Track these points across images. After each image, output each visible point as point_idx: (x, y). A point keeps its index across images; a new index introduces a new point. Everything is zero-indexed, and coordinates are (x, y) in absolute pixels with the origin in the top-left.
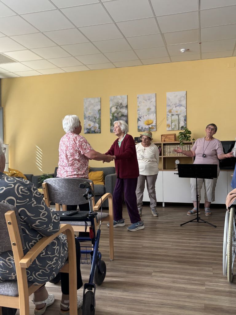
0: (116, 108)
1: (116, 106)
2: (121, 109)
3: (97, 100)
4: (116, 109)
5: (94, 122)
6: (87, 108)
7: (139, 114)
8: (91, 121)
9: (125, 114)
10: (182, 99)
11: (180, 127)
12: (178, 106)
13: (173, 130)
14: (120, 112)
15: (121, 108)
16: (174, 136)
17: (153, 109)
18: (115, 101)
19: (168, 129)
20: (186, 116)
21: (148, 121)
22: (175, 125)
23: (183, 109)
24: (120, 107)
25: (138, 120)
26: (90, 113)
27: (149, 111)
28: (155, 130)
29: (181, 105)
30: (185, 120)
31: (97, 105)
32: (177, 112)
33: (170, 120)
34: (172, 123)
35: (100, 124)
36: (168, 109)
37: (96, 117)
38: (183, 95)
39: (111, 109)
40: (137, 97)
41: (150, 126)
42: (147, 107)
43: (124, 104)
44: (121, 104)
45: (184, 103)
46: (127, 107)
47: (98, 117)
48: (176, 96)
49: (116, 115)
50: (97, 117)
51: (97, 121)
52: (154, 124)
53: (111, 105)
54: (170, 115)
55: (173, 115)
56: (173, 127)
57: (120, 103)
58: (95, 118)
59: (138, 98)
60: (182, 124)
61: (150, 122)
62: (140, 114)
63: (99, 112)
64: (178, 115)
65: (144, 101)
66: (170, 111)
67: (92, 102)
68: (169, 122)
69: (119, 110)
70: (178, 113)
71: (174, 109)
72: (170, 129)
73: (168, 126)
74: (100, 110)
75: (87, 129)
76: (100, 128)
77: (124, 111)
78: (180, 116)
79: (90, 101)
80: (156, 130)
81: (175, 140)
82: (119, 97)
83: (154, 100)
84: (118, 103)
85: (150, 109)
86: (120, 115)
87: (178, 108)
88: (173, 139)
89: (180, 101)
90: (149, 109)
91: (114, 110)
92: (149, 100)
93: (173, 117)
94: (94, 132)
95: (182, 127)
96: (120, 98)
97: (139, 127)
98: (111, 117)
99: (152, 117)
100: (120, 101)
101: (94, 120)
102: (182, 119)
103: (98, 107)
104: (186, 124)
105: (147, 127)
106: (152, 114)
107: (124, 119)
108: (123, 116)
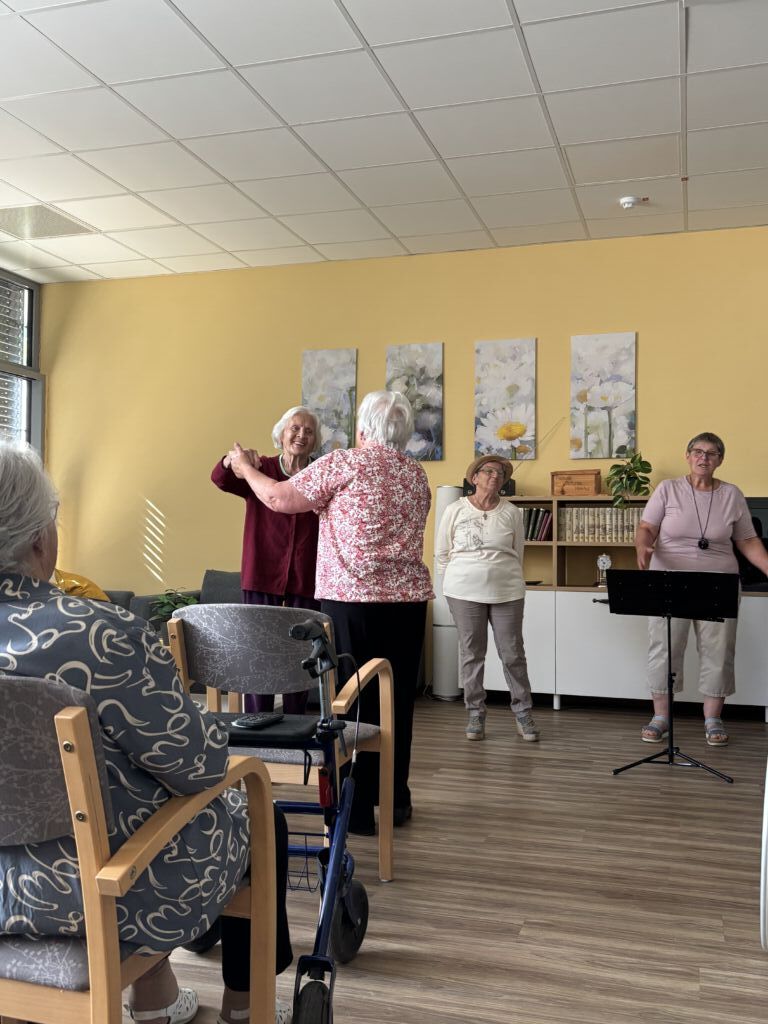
0: (407, 384)
1: (405, 378)
2: (423, 387)
3: (345, 357)
4: (406, 388)
5: (334, 427)
6: (311, 382)
7: (481, 405)
9: (435, 403)
10: (622, 358)
11: (615, 448)
12: (608, 380)
13: (591, 456)
14: (420, 395)
15: (421, 384)
16: (593, 478)
17: (526, 389)
18: (405, 360)
19: (573, 454)
20: (634, 414)
21: (509, 429)
22: (598, 443)
23: (625, 389)
24: (417, 380)
25: (478, 422)
26: (321, 398)
27: (512, 396)
28: (531, 455)
29: (618, 378)
30: (633, 426)
31: (345, 374)
32: (604, 398)
33: (581, 426)
34: (587, 434)
36: (575, 388)
37: (342, 412)
38: (627, 346)
39: (389, 384)
40: (476, 348)
41: (516, 443)
42: (508, 383)
43: (433, 371)
44: (423, 371)
45: (627, 369)
46: (441, 380)
47: (346, 410)
48: (604, 348)
50: (345, 413)
51: (345, 423)
52: (528, 436)
53: (389, 375)
54: (582, 407)
55: (590, 409)
56: (591, 447)
57: (418, 369)
58: (338, 414)
59: (478, 351)
60: (621, 438)
61: (517, 430)
62: (484, 402)
63: (350, 395)
64: (608, 409)
65: (497, 362)
66: (582, 397)
67: (331, 361)
68: (578, 432)
69: (416, 390)
70: (610, 402)
71: (597, 389)
72: (582, 453)
73: (576, 444)
74: (353, 390)
77: (431, 393)
78: (614, 413)
79: (322, 361)
80: (536, 457)
81: (599, 490)
82: (415, 347)
83: (528, 358)
84: (411, 368)
85: (518, 388)
86: (418, 405)
87: (607, 386)
88: (592, 487)
89: (616, 363)
90: (513, 389)
92: (514, 358)
93: (592, 416)
95: (622, 449)
96: (420, 351)
97: (478, 445)
99: (523, 414)
100: (420, 362)
101: (335, 421)
102: (621, 423)
103: (350, 380)
104: (634, 440)
105: (506, 445)
106: (523, 406)
107: (431, 419)
108: (427, 408)
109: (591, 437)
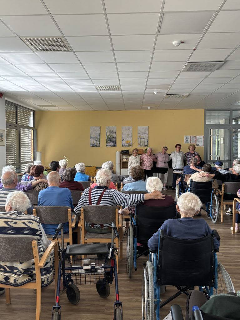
0: (110, 133)
3: (98, 128)
6: (92, 132)
7: (123, 137)
8: (95, 139)
9: (115, 137)
10: (146, 130)
11: (145, 145)
13: (141, 146)
14: (112, 135)
15: (112, 133)
16: (142, 150)
17: (131, 135)
18: (109, 129)
19: (138, 146)
20: (148, 140)
21: (128, 141)
22: (142, 144)
23: (147, 135)
25: (122, 140)
26: (94, 135)
29: (145, 134)
30: (148, 142)
35: (100, 142)
36: (139, 135)
38: (147, 128)
39: (106, 133)
41: (129, 144)
43: (115, 132)
44: (113, 131)
45: (147, 132)
47: (99, 137)
48: (143, 128)
49: (109, 137)
51: (98, 140)
52: (131, 143)
53: (107, 132)
55: (141, 139)
58: (97, 138)
59: (122, 128)
60: (146, 144)
64: (144, 139)
65: (125, 130)
66: (140, 137)
67: (96, 129)
68: (139, 142)
70: (144, 137)
73: (139, 144)
74: (100, 134)
75: (92, 144)
76: (100, 144)
77: (114, 135)
79: (94, 128)
80: (132, 146)
82: (111, 127)
83: (131, 130)
85: (129, 135)
86: (112, 137)
88: (142, 152)
90: (128, 135)
91: (108, 134)
92: (128, 129)
93: (141, 140)
94: (96, 146)
97: (122, 144)
98: (107, 138)
99: (130, 139)
100: (112, 129)
102: (146, 141)
103: (99, 132)
104: (148, 144)
105: (127, 144)
107: (114, 139)
108: (113, 137)
109: (141, 143)
